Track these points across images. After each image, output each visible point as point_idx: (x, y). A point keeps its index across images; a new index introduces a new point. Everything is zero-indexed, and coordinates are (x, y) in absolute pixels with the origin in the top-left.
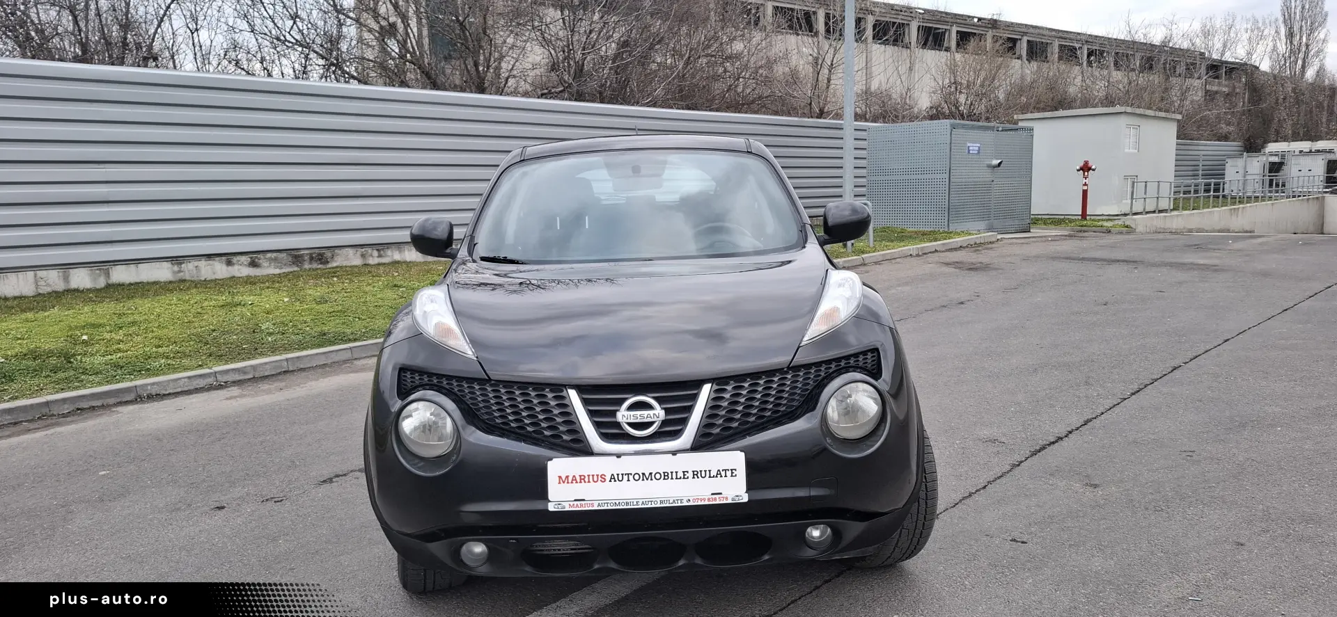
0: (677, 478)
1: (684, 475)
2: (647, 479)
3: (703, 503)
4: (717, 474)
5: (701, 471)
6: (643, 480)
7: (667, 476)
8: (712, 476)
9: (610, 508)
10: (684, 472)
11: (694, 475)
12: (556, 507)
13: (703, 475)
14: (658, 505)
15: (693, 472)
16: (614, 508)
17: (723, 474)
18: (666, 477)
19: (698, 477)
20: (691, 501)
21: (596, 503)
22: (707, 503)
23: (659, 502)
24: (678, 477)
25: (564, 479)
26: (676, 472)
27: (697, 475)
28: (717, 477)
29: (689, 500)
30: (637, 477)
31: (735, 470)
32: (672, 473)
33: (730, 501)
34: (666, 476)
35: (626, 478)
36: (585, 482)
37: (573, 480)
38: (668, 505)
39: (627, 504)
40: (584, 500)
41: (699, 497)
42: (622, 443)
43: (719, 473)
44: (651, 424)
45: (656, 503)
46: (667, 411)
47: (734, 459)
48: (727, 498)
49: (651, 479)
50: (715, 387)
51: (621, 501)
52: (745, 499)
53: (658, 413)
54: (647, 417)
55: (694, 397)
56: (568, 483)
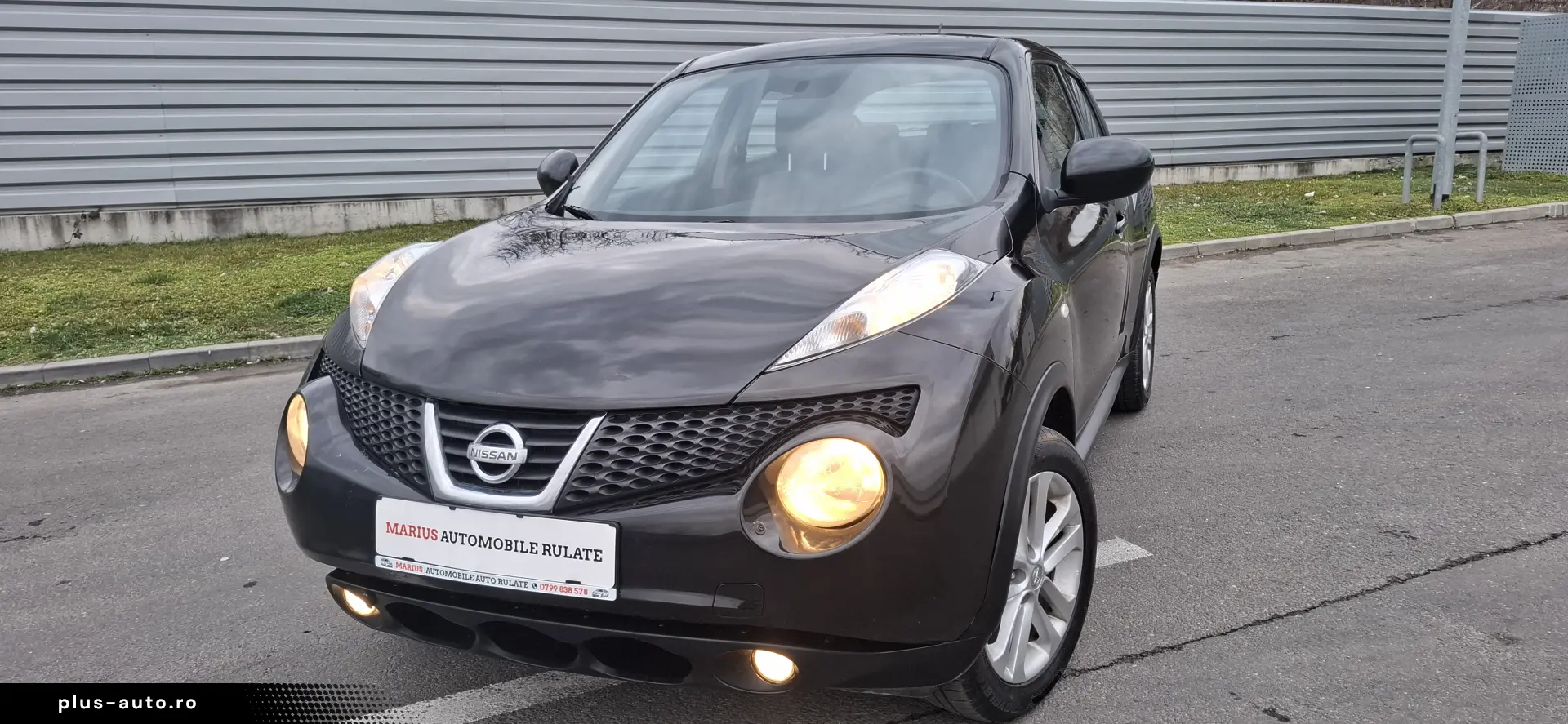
0: (522, 551)
1: (532, 548)
2: (485, 546)
3: (553, 592)
4: (576, 554)
5: (554, 546)
6: (480, 546)
7: (510, 545)
8: (568, 555)
9: (440, 577)
10: (532, 544)
11: (545, 550)
12: (383, 563)
13: (557, 553)
14: (496, 585)
15: (544, 545)
16: (444, 577)
17: (584, 554)
18: (509, 548)
19: (550, 555)
20: (538, 585)
21: (425, 567)
22: (558, 593)
23: (497, 582)
24: (525, 550)
25: (392, 526)
26: (522, 542)
27: (548, 550)
28: (575, 558)
29: (536, 585)
30: (472, 540)
31: (601, 552)
32: (516, 542)
33: (590, 596)
34: (508, 545)
35: (459, 538)
36: (415, 536)
37: (402, 530)
38: (508, 587)
39: (460, 576)
40: (412, 560)
41: (549, 583)
42: (470, 489)
43: (578, 553)
44: (506, 467)
45: (493, 581)
46: (532, 451)
47: (601, 536)
48: (586, 592)
49: (490, 547)
50: (607, 424)
51: (453, 571)
52: (612, 596)
53: (518, 453)
54: (499, 457)
55: (573, 435)
56: (397, 533)
